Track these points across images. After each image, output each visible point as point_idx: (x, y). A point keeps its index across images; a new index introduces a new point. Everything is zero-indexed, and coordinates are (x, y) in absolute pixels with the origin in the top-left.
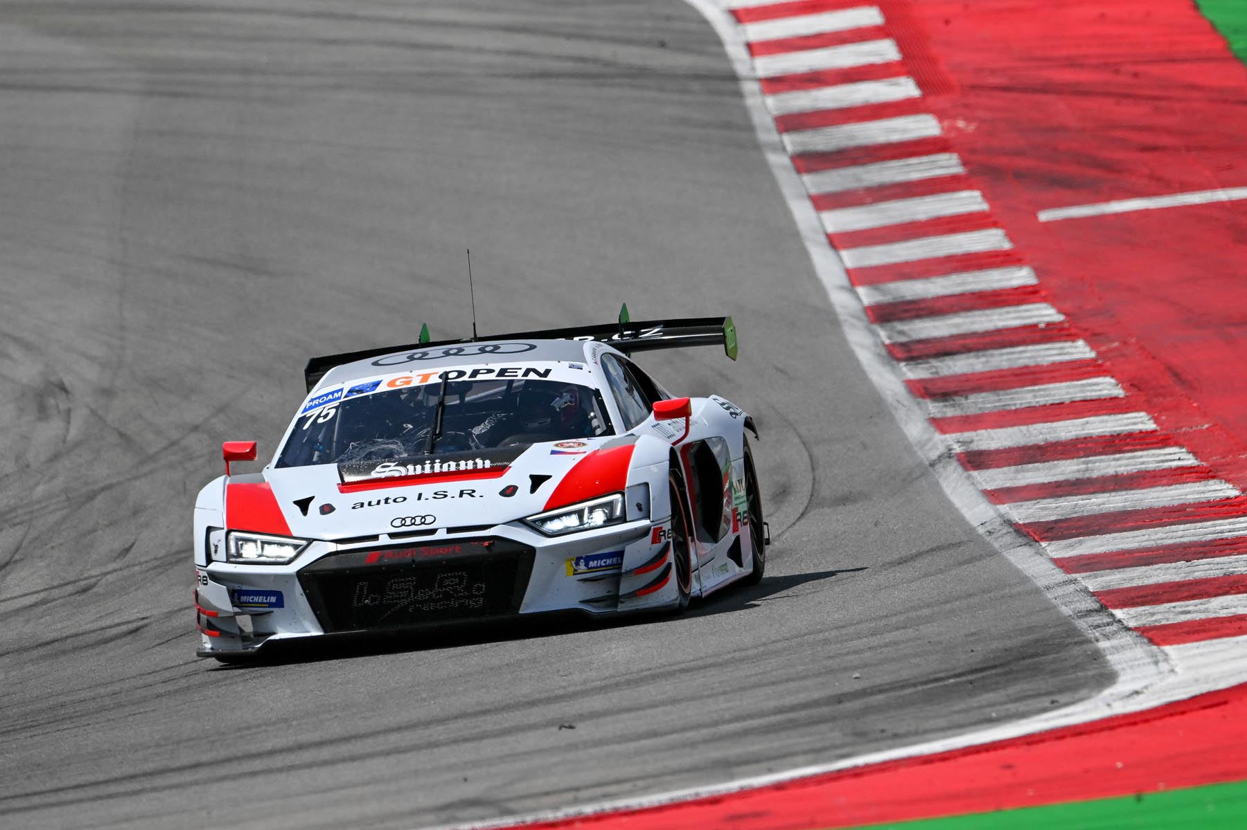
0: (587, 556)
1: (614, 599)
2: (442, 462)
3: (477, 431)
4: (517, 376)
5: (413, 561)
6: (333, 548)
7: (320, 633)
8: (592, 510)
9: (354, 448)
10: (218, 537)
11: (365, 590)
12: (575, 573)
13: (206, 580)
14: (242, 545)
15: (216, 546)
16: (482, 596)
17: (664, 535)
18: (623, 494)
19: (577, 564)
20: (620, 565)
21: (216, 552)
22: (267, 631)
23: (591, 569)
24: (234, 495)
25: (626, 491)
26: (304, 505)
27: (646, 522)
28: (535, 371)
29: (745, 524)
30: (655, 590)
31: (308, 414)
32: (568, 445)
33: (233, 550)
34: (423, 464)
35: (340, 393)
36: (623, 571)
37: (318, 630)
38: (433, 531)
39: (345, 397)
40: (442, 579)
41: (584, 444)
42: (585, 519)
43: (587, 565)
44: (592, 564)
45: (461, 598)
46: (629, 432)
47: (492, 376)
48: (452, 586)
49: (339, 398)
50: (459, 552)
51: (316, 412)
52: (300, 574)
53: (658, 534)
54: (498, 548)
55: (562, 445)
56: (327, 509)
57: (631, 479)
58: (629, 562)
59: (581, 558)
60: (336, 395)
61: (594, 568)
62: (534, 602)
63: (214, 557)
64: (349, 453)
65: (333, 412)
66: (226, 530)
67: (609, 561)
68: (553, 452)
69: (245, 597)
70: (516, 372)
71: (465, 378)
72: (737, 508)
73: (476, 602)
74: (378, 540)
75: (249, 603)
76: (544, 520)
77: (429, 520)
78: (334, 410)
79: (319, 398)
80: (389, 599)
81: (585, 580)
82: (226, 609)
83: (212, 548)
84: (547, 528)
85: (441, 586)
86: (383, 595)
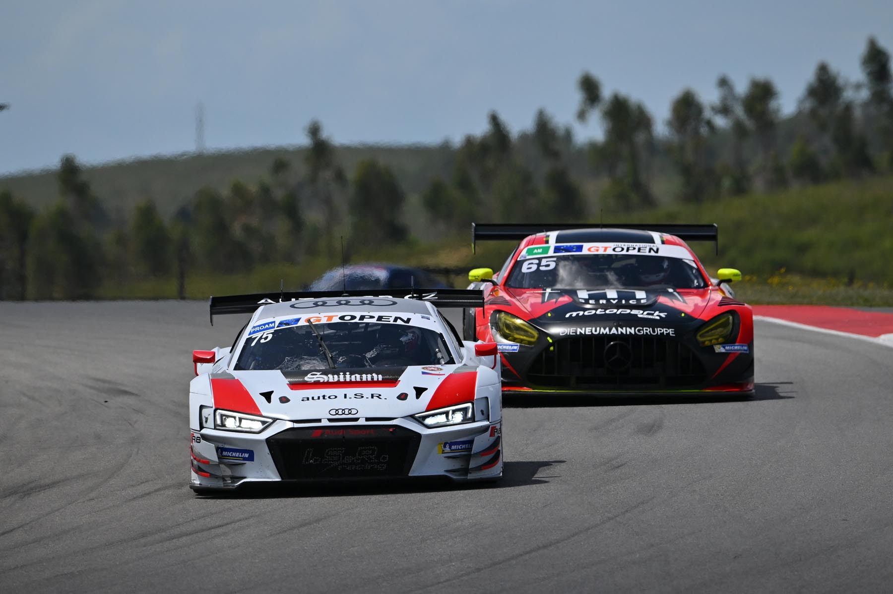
0: (451, 442)
1: (466, 471)
2: (351, 374)
3: (369, 355)
4: (390, 321)
5: (344, 437)
6: (290, 425)
8: (454, 412)
9: (289, 361)
10: (208, 413)
11: (311, 454)
12: (443, 452)
13: (200, 440)
14: (225, 418)
15: (207, 419)
16: (386, 463)
17: (497, 432)
18: (473, 404)
19: (445, 447)
20: (470, 449)
21: (206, 422)
22: (242, 476)
23: (452, 451)
24: (217, 387)
25: (475, 402)
26: (268, 396)
27: (486, 423)
28: (401, 319)
30: (490, 467)
32: (431, 369)
33: (219, 422)
35: (273, 324)
36: (472, 453)
37: (277, 478)
38: (357, 419)
39: (278, 327)
40: (361, 450)
41: (441, 369)
42: (450, 418)
43: (450, 448)
44: (453, 447)
45: (372, 463)
47: (374, 321)
48: (367, 455)
49: (273, 327)
50: (372, 433)
52: (268, 441)
53: (493, 431)
54: (397, 434)
55: (426, 368)
56: (284, 400)
57: (477, 394)
58: (476, 448)
59: (448, 443)
60: (271, 325)
61: (454, 450)
62: (419, 469)
63: (205, 425)
64: (285, 364)
65: (270, 336)
66: (214, 408)
67: (463, 446)
68: (423, 373)
69: (226, 452)
70: (389, 319)
71: (357, 320)
73: (382, 466)
74: (321, 422)
75: (229, 456)
76: (425, 417)
77: (353, 412)
79: (257, 326)
80: (326, 461)
81: (448, 457)
82: (214, 460)
83: (204, 420)
84: (428, 421)
85: (360, 454)
86: (322, 457)
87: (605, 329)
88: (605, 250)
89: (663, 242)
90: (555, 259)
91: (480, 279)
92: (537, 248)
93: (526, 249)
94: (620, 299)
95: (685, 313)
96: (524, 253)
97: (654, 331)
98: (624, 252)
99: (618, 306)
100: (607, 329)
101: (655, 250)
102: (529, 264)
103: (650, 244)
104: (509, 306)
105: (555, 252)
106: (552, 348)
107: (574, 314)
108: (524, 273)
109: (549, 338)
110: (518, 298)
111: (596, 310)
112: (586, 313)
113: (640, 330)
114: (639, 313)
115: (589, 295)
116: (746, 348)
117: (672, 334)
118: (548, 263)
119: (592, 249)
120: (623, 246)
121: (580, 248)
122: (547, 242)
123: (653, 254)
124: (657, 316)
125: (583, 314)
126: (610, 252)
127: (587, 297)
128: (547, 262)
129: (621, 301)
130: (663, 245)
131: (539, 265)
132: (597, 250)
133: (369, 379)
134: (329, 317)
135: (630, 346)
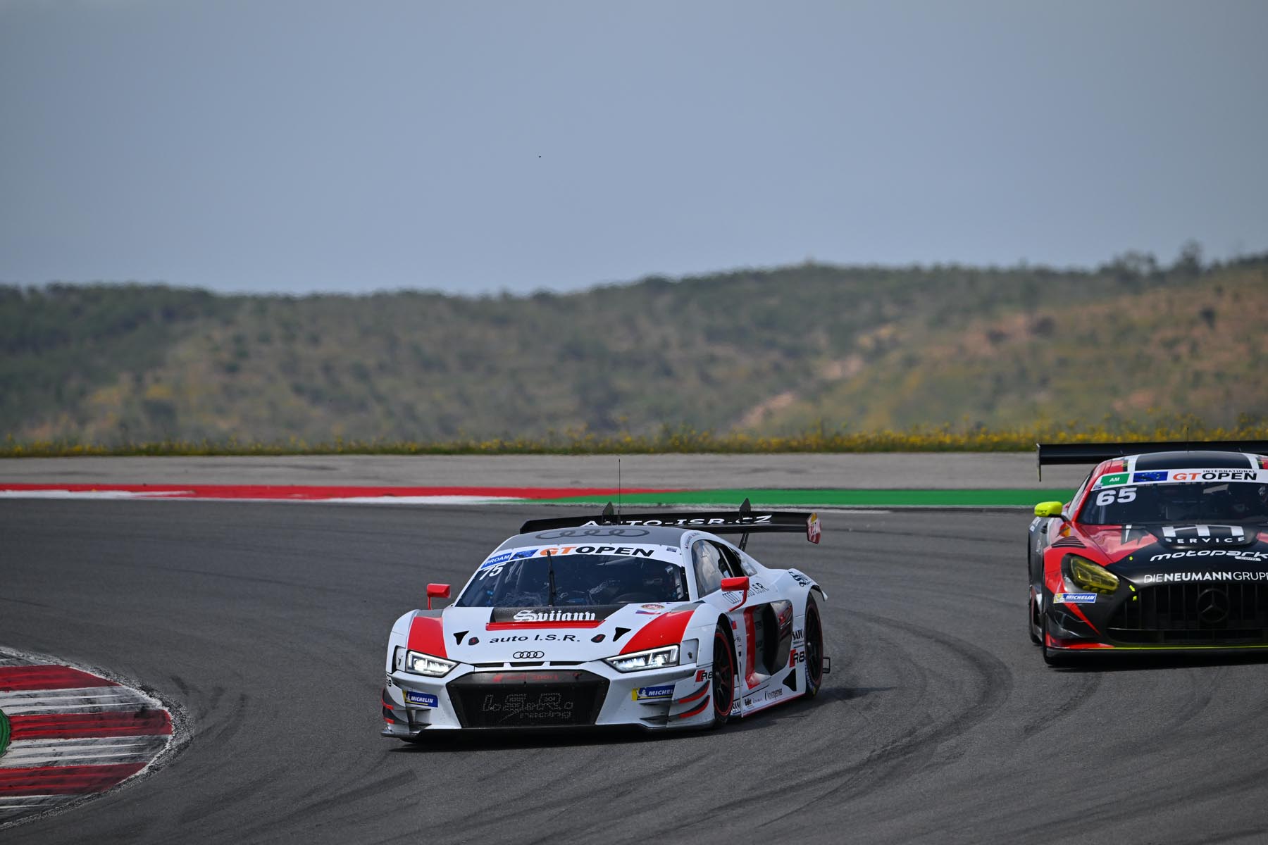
0: (648, 688)
1: (664, 719)
2: (563, 613)
3: (592, 591)
4: (629, 554)
5: (525, 683)
6: (471, 669)
7: (460, 728)
8: (655, 655)
10: (402, 653)
11: (491, 701)
12: (639, 699)
13: (392, 684)
14: (415, 661)
15: (400, 660)
16: (570, 710)
17: (706, 676)
18: (679, 646)
19: (640, 692)
20: (671, 695)
21: (399, 664)
22: (427, 722)
23: (650, 697)
24: (417, 626)
25: (681, 644)
26: (459, 637)
27: (693, 667)
28: (642, 551)
29: (801, 661)
30: (696, 714)
31: (485, 569)
32: (651, 607)
33: (410, 664)
34: (549, 613)
35: (509, 556)
36: (673, 700)
37: (457, 726)
38: (541, 663)
39: (511, 560)
40: (544, 697)
41: (662, 607)
42: (650, 661)
43: (647, 694)
44: (651, 693)
45: (556, 711)
48: (550, 702)
49: (507, 560)
50: (557, 679)
51: (490, 568)
52: (448, 685)
53: (701, 675)
54: (582, 679)
55: (647, 607)
56: (474, 642)
57: (687, 636)
58: (677, 695)
59: (644, 689)
60: (506, 557)
61: (652, 696)
62: (607, 718)
63: (398, 667)
65: (501, 569)
66: (406, 650)
67: (664, 692)
68: (639, 612)
69: (414, 697)
70: (629, 551)
71: (593, 553)
72: (795, 650)
73: (566, 714)
74: (503, 666)
75: (417, 701)
76: (620, 661)
77: (540, 655)
79: (495, 558)
80: (507, 708)
81: (645, 704)
82: (402, 705)
83: (397, 662)
84: (622, 667)
85: (542, 701)
86: (503, 704)
87: (1197, 575)
88: (1193, 478)
89: (1261, 467)
90: (1135, 489)
91: (1047, 513)
92: (1114, 477)
93: (1100, 478)
94: (1213, 537)
96: (1098, 482)
98: (1216, 480)
99: (1211, 546)
100: (1200, 575)
101: (1252, 476)
102: (1105, 496)
103: (1245, 470)
104: (1083, 549)
105: (1134, 481)
106: (1135, 598)
107: (1161, 557)
108: (1099, 507)
109: (1131, 587)
110: (1092, 536)
111: (1186, 551)
112: (1174, 556)
113: (1240, 575)
114: (1237, 555)
115: (1176, 532)
118: (1127, 494)
119: (1178, 477)
120: (1214, 472)
121: (1164, 476)
122: (1125, 469)
123: (1249, 480)
124: (1258, 557)
125: (1171, 557)
126: (1199, 479)
127: (1174, 535)
128: (1126, 492)
129: (1215, 540)
130: (1261, 470)
131: (1116, 496)
132: (1185, 478)
133: (581, 618)
134: (568, 549)
135: (1227, 594)
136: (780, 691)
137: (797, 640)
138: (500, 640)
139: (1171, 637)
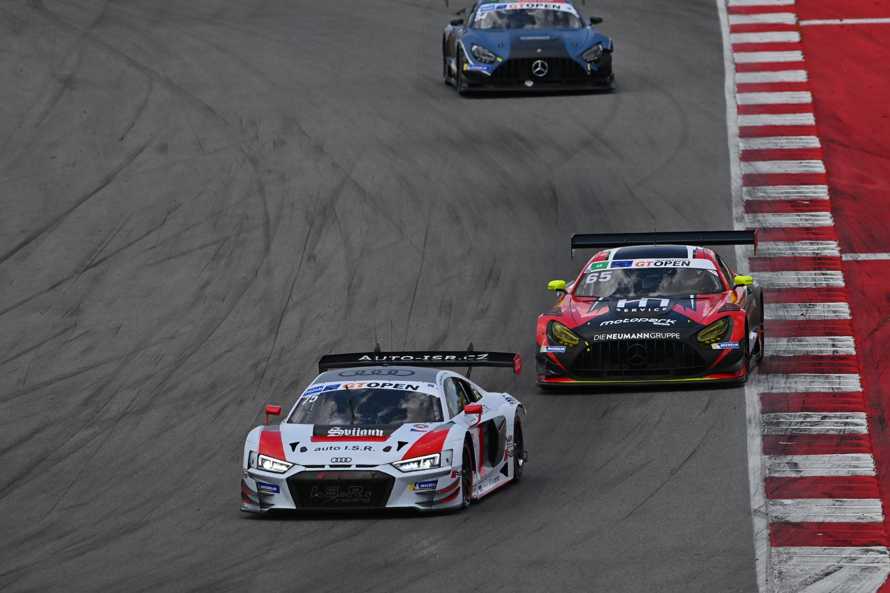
0: (421, 482)
1: (431, 503)
2: (361, 430)
3: (379, 414)
4: (402, 388)
5: (339, 479)
6: (303, 469)
7: (295, 508)
8: (425, 460)
10: (254, 456)
12: (414, 489)
13: (247, 476)
14: (264, 462)
15: (253, 461)
16: (369, 497)
17: (458, 474)
18: (440, 454)
19: (415, 486)
20: (435, 487)
21: (253, 463)
22: (272, 503)
23: (421, 488)
24: (264, 436)
25: (442, 453)
26: (294, 446)
27: (449, 468)
28: (411, 387)
29: (511, 456)
30: (453, 499)
31: (306, 397)
32: (419, 426)
33: (260, 464)
34: (352, 429)
35: (322, 388)
36: (436, 490)
37: (294, 506)
38: (350, 466)
39: (324, 391)
40: (352, 488)
41: (427, 427)
42: (421, 464)
43: (419, 486)
44: (422, 486)
46: (451, 420)
47: (391, 388)
49: (321, 391)
50: (360, 476)
51: (309, 396)
52: (288, 479)
53: (454, 474)
54: (376, 477)
56: (304, 449)
57: (446, 446)
58: (439, 487)
59: (417, 483)
60: (320, 389)
61: (423, 488)
62: (393, 502)
63: (252, 465)
64: (320, 419)
66: (258, 454)
67: (430, 485)
68: (412, 430)
69: (263, 486)
70: (403, 386)
71: (379, 387)
72: (507, 449)
74: (324, 467)
75: (264, 489)
76: (402, 464)
77: (349, 460)
78: (317, 397)
79: (312, 389)
81: (418, 493)
82: (255, 491)
83: (251, 462)
84: (403, 468)
85: (351, 491)
86: (324, 493)
87: (627, 335)
88: (649, 265)
89: (695, 255)
90: (611, 272)
91: (555, 288)
92: (599, 264)
94: (647, 307)
95: (691, 320)
96: (589, 268)
97: (664, 336)
98: (663, 266)
100: (629, 335)
101: (687, 263)
102: (592, 277)
103: (684, 258)
104: (561, 317)
105: (611, 267)
106: (588, 350)
107: (607, 323)
108: (587, 284)
109: (586, 342)
113: (654, 335)
114: (655, 321)
115: (626, 304)
116: (737, 345)
117: (678, 337)
118: (605, 276)
119: (639, 265)
120: (662, 261)
121: (630, 264)
122: (608, 258)
123: (685, 266)
124: (668, 323)
126: (652, 266)
127: (624, 306)
128: (605, 274)
129: (647, 310)
130: (693, 258)
131: (599, 277)
132: (643, 265)
133: (373, 434)
134: (361, 385)
135: (646, 348)
136: (498, 478)
137: (509, 443)
138: (321, 449)
139: (610, 375)
